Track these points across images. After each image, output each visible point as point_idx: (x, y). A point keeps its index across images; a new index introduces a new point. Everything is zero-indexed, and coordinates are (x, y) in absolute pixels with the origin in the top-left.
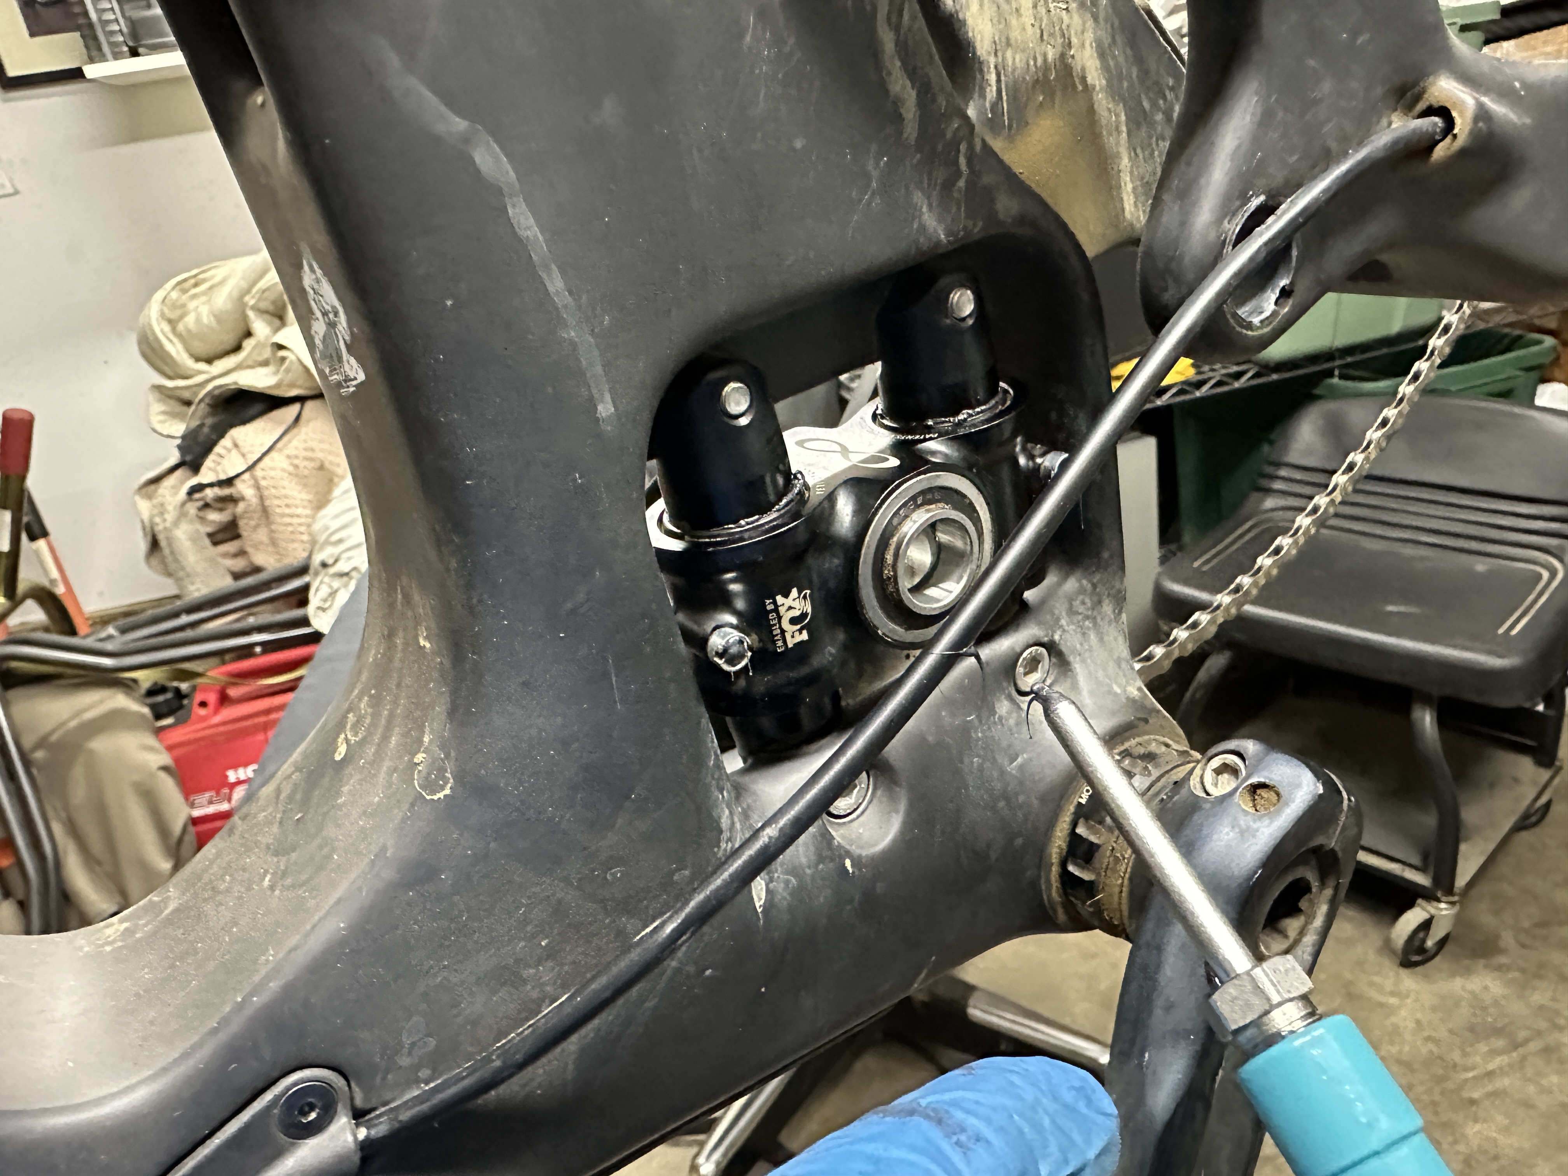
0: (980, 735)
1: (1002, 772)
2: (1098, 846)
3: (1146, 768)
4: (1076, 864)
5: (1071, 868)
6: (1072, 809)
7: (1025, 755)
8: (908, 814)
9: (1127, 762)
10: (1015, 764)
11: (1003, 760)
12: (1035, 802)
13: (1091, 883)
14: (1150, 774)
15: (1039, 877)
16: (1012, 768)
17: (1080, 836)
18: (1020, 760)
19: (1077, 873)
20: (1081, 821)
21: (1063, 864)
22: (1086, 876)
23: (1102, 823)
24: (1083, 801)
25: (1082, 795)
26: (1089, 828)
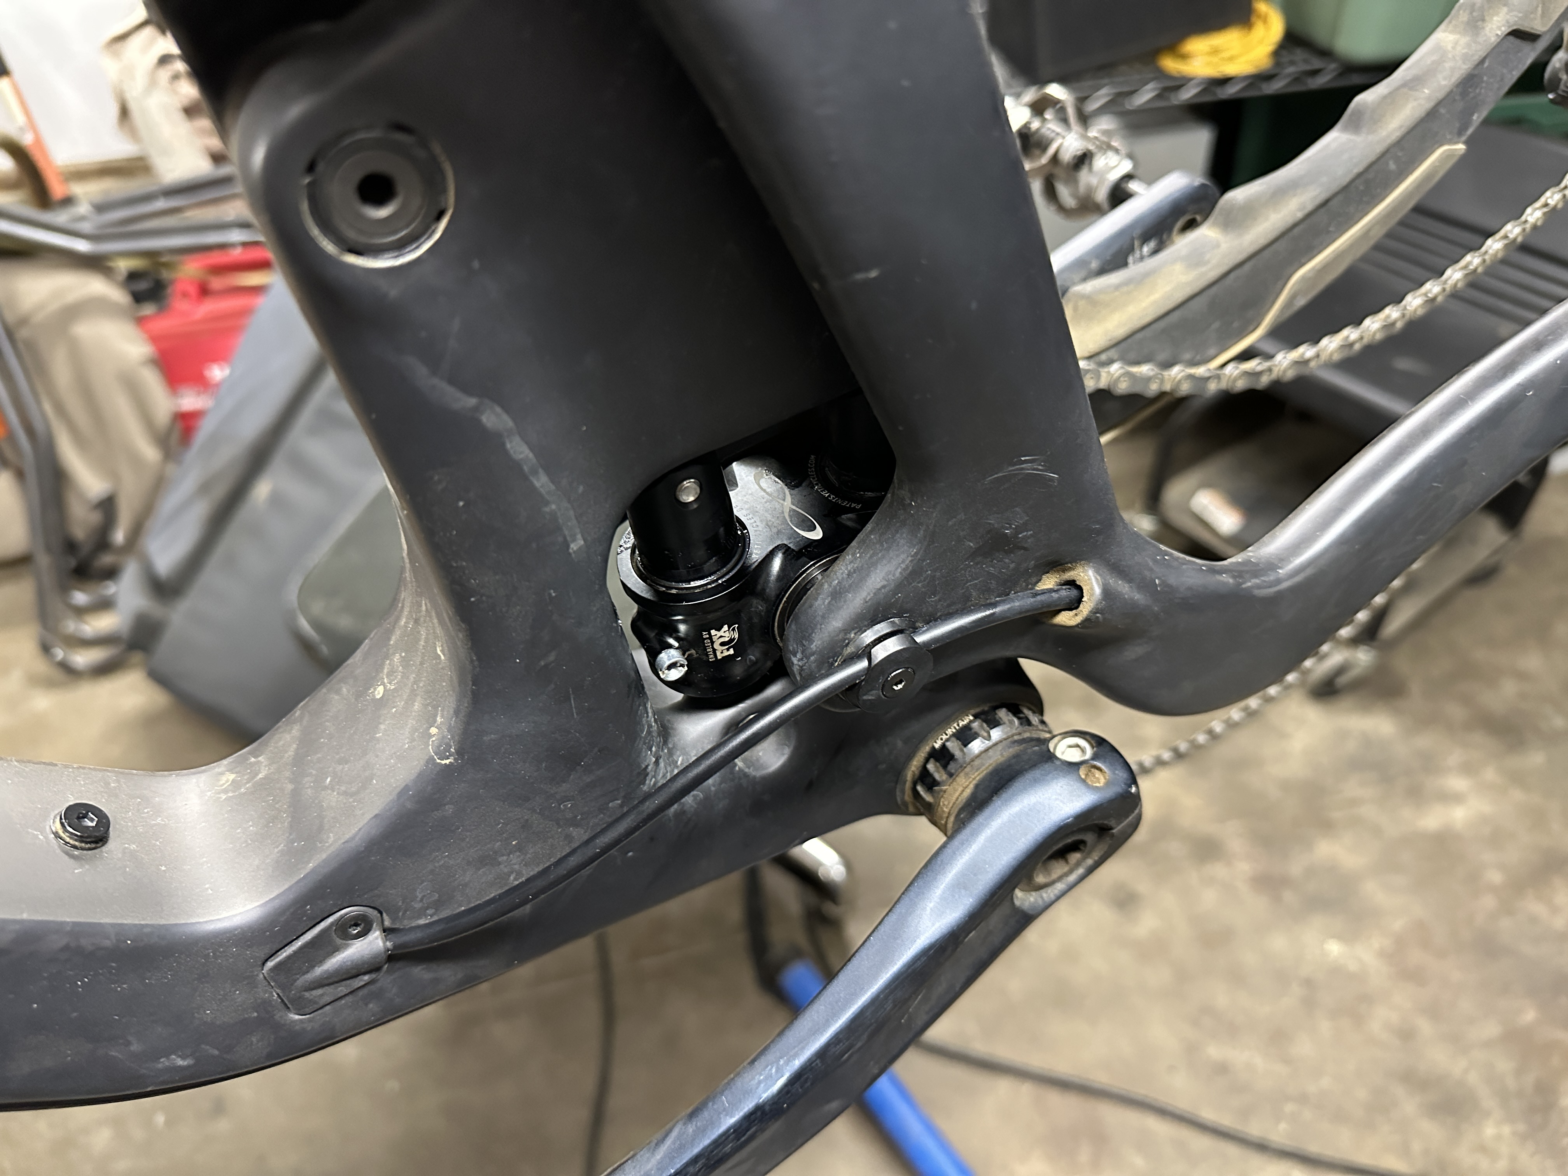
2: (937, 782)
4: (922, 786)
5: (919, 788)
6: (928, 749)
9: (977, 723)
13: (930, 802)
17: (929, 771)
19: (922, 793)
21: (914, 785)
22: (927, 798)
23: (945, 767)
24: (937, 746)
25: (937, 741)
26: (936, 766)
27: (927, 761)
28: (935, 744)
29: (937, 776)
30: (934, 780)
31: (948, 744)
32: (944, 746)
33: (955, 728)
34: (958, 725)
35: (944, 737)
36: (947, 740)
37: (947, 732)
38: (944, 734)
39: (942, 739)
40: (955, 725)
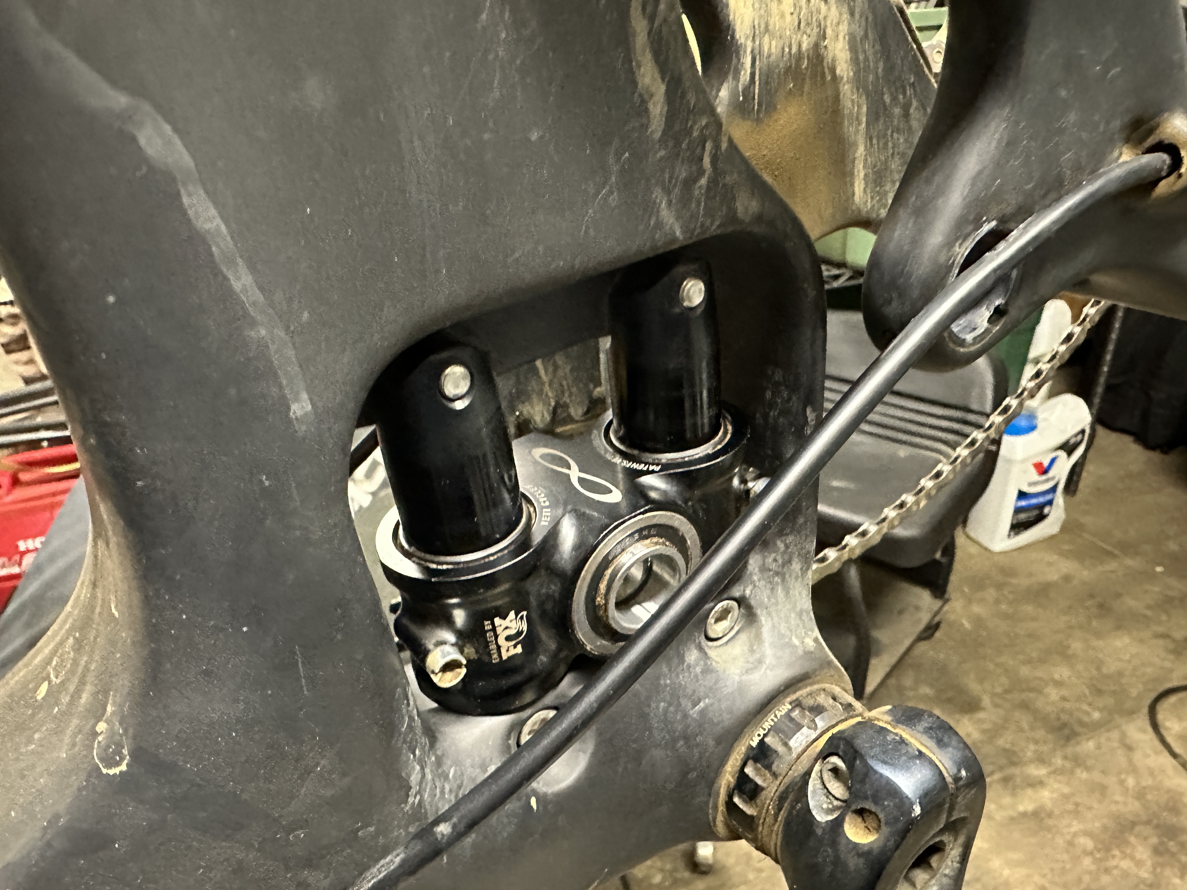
0: (668, 682)
1: (685, 716)
2: (763, 789)
3: (813, 721)
4: (740, 797)
5: (736, 800)
6: (743, 749)
7: (707, 701)
8: (594, 754)
9: (797, 712)
10: (697, 707)
11: (686, 703)
12: (711, 743)
13: (752, 817)
14: (816, 728)
15: (707, 803)
16: (694, 712)
17: (747, 776)
18: (702, 704)
19: (741, 806)
20: (750, 763)
21: (730, 797)
22: (749, 810)
23: (768, 767)
24: (754, 744)
25: (754, 738)
26: (756, 769)
27: (744, 765)
28: (751, 742)
29: (759, 781)
30: (756, 784)
31: (767, 740)
32: (762, 742)
33: (772, 720)
34: (776, 716)
35: (762, 732)
36: (765, 735)
37: (764, 726)
38: (761, 729)
39: (759, 735)
40: (772, 717)
